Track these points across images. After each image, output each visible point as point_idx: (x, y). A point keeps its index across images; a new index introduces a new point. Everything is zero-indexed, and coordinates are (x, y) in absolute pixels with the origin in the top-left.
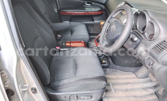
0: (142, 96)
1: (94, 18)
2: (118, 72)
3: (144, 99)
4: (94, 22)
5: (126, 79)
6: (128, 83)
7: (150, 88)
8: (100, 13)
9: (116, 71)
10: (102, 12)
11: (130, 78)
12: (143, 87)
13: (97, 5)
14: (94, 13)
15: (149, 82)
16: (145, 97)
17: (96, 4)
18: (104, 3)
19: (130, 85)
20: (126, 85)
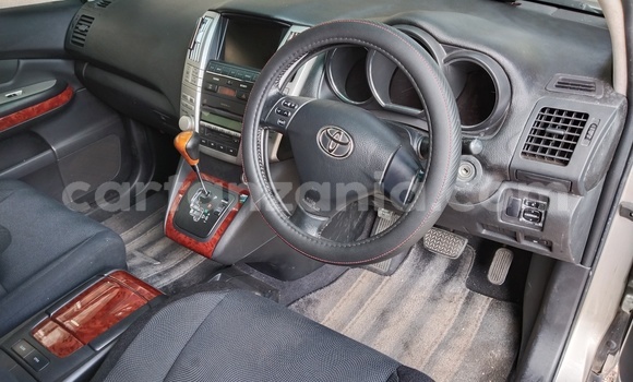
0: (455, 328)
1: (43, 132)
2: (317, 301)
3: (469, 330)
4: (49, 152)
5: (361, 303)
6: (383, 314)
7: (445, 282)
8: (64, 97)
9: (309, 302)
10: (68, 91)
11: (369, 294)
12: (426, 294)
13: (25, 66)
14: (39, 111)
15: (425, 266)
16: (466, 325)
17: (22, 62)
18: (60, 44)
19: (393, 318)
20: (384, 327)
